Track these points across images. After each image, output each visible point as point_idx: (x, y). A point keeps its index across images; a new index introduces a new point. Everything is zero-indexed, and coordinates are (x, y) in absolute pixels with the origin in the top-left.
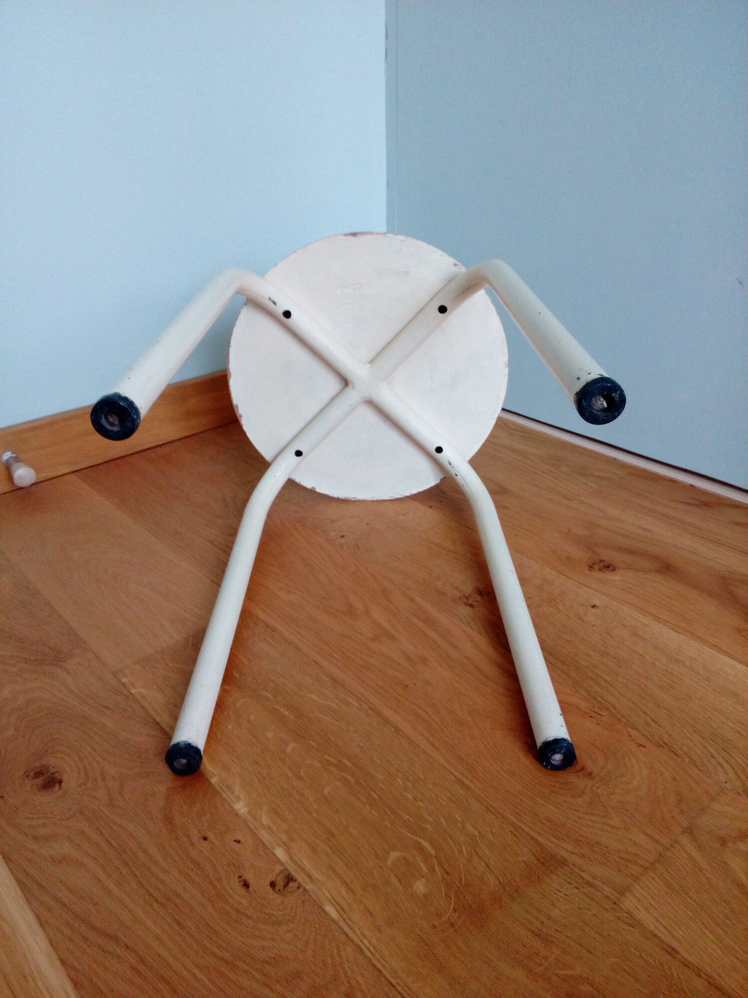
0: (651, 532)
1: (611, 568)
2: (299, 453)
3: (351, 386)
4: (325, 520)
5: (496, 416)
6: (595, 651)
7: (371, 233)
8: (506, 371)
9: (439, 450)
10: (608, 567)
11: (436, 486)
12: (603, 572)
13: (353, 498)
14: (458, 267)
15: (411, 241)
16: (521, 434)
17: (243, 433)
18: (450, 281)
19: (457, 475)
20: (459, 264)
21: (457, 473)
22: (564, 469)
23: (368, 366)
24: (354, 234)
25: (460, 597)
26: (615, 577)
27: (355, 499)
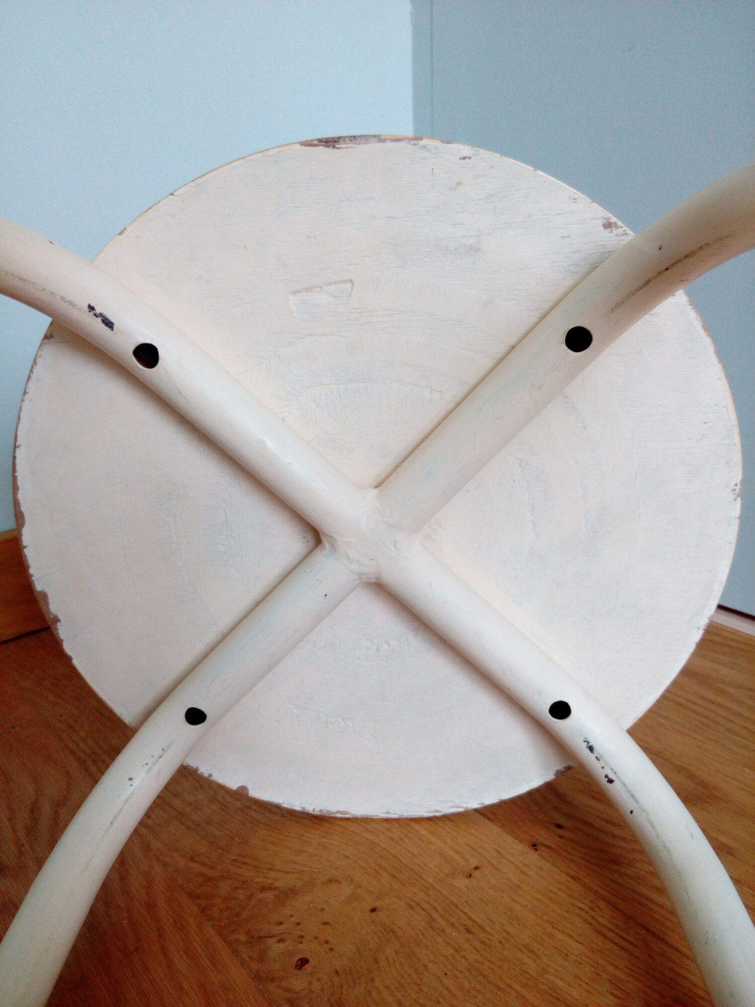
2: (195, 716)
3: (327, 545)
4: (263, 889)
5: (703, 622)
7: (379, 138)
8: (736, 509)
9: (561, 710)
11: (548, 788)
13: (338, 812)
14: (615, 231)
15: (486, 157)
17: (66, 660)
18: (595, 267)
19: (611, 781)
20: (620, 223)
21: (612, 776)
23: (375, 492)
24: (330, 142)
27: (347, 816)
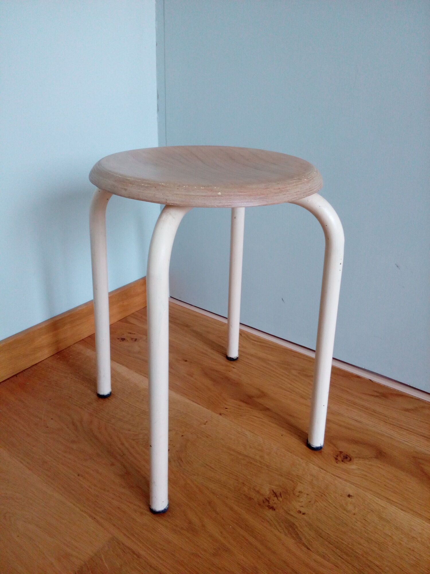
0: (361, 423)
1: (349, 459)
6: (362, 538)
10: (347, 458)
12: (345, 463)
16: (259, 343)
22: (294, 372)
25: (263, 500)
26: (352, 466)
